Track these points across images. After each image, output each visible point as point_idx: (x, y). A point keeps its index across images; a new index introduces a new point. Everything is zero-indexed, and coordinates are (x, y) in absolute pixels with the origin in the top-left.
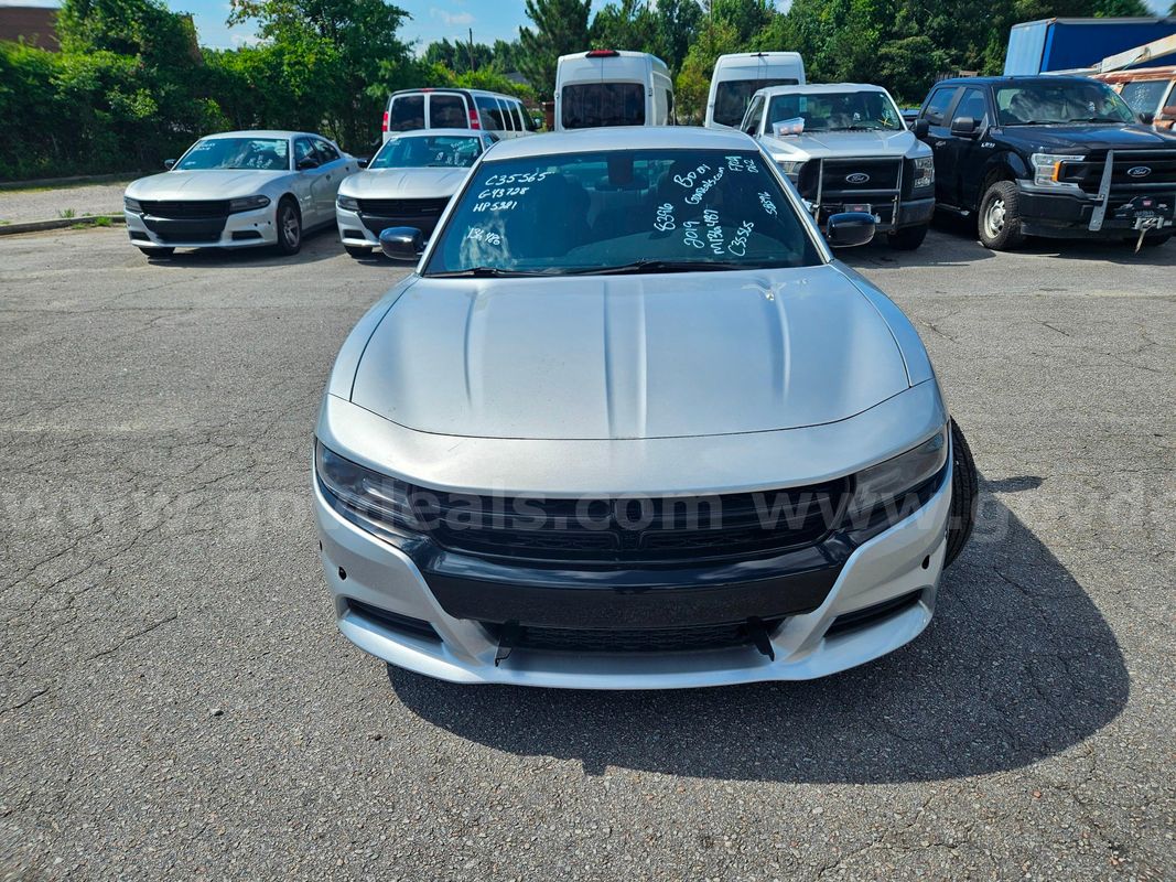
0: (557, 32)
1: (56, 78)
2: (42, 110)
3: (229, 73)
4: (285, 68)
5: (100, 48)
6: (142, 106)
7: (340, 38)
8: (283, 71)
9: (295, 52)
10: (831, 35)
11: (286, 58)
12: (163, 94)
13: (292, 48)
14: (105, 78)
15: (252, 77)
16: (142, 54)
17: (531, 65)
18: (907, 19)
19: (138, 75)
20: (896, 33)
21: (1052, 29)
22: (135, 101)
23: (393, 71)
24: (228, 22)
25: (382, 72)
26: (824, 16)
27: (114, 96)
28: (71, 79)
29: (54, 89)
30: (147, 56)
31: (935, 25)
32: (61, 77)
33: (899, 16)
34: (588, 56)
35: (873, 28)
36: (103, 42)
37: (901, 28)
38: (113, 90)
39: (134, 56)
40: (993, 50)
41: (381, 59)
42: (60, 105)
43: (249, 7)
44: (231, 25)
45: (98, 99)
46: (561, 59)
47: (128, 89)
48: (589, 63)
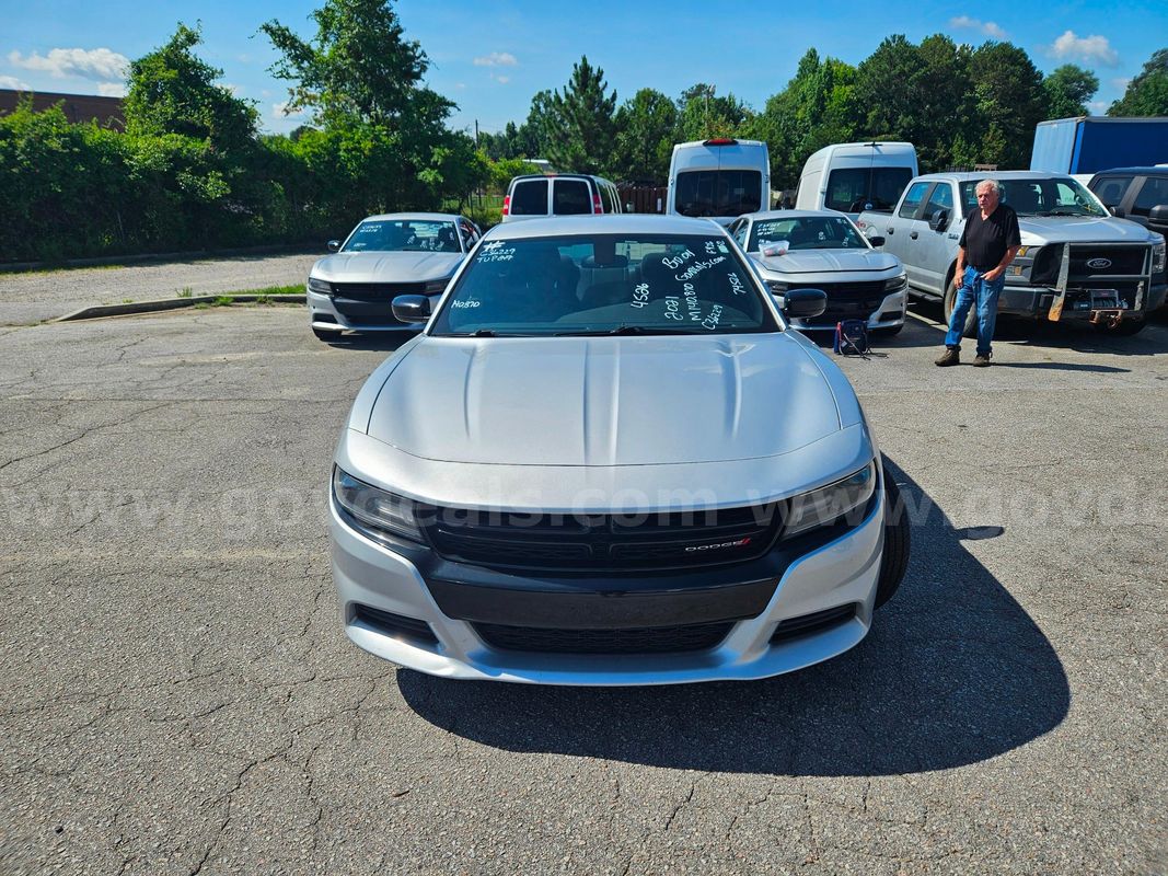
0: (585, 123)
1: (131, 159)
2: (113, 189)
3: (290, 157)
4: (341, 153)
5: (169, 131)
6: (214, 186)
7: (393, 125)
8: (340, 156)
9: (352, 139)
10: (807, 132)
11: (343, 145)
12: (231, 175)
13: (349, 135)
14: (178, 160)
15: (312, 162)
16: (212, 137)
17: (559, 155)
18: (878, 118)
19: (208, 157)
20: (869, 130)
21: (1082, 126)
22: (206, 182)
23: (446, 157)
24: (285, 110)
25: (435, 158)
26: (800, 115)
27: (185, 177)
28: (145, 160)
29: (129, 169)
30: (216, 141)
31: (905, 124)
32: (136, 157)
33: (871, 115)
34: (705, 144)
35: (847, 126)
36: (172, 125)
37: (874, 126)
38: (184, 171)
39: (203, 140)
40: (960, 146)
41: (434, 147)
42: (133, 184)
43: (307, 96)
44: (288, 113)
45: (169, 180)
46: (677, 147)
47: (200, 171)
48: (706, 150)
